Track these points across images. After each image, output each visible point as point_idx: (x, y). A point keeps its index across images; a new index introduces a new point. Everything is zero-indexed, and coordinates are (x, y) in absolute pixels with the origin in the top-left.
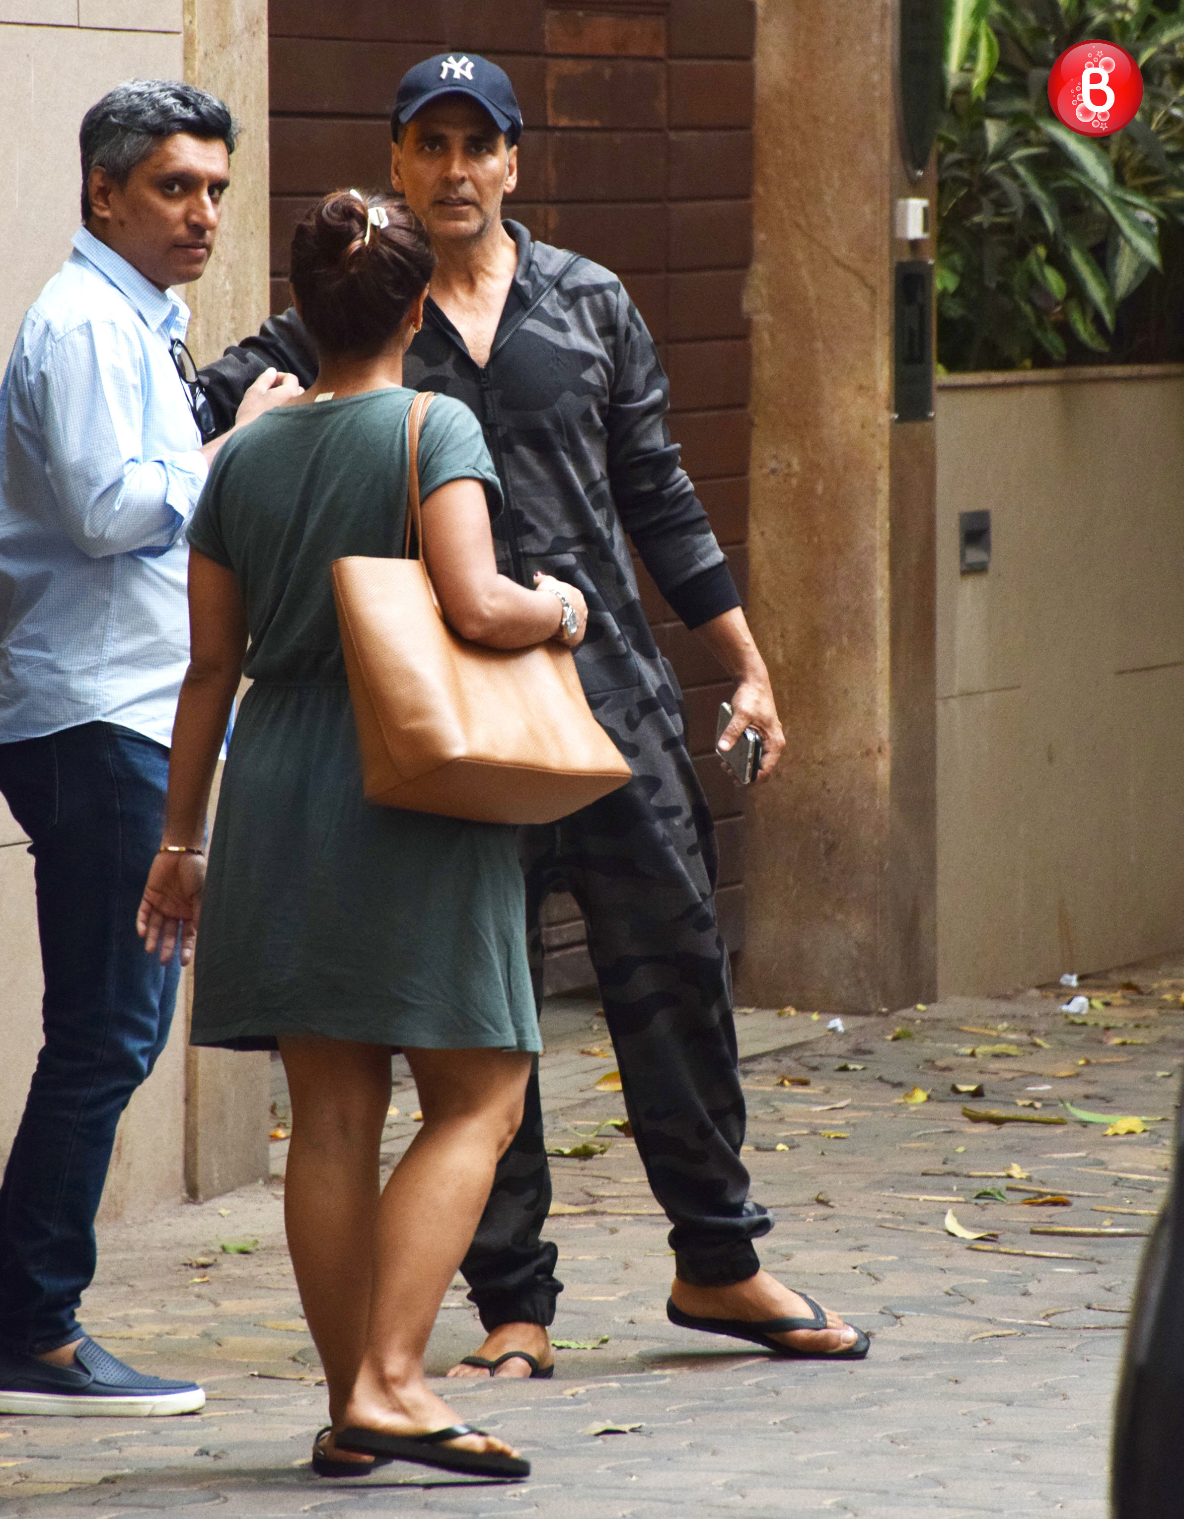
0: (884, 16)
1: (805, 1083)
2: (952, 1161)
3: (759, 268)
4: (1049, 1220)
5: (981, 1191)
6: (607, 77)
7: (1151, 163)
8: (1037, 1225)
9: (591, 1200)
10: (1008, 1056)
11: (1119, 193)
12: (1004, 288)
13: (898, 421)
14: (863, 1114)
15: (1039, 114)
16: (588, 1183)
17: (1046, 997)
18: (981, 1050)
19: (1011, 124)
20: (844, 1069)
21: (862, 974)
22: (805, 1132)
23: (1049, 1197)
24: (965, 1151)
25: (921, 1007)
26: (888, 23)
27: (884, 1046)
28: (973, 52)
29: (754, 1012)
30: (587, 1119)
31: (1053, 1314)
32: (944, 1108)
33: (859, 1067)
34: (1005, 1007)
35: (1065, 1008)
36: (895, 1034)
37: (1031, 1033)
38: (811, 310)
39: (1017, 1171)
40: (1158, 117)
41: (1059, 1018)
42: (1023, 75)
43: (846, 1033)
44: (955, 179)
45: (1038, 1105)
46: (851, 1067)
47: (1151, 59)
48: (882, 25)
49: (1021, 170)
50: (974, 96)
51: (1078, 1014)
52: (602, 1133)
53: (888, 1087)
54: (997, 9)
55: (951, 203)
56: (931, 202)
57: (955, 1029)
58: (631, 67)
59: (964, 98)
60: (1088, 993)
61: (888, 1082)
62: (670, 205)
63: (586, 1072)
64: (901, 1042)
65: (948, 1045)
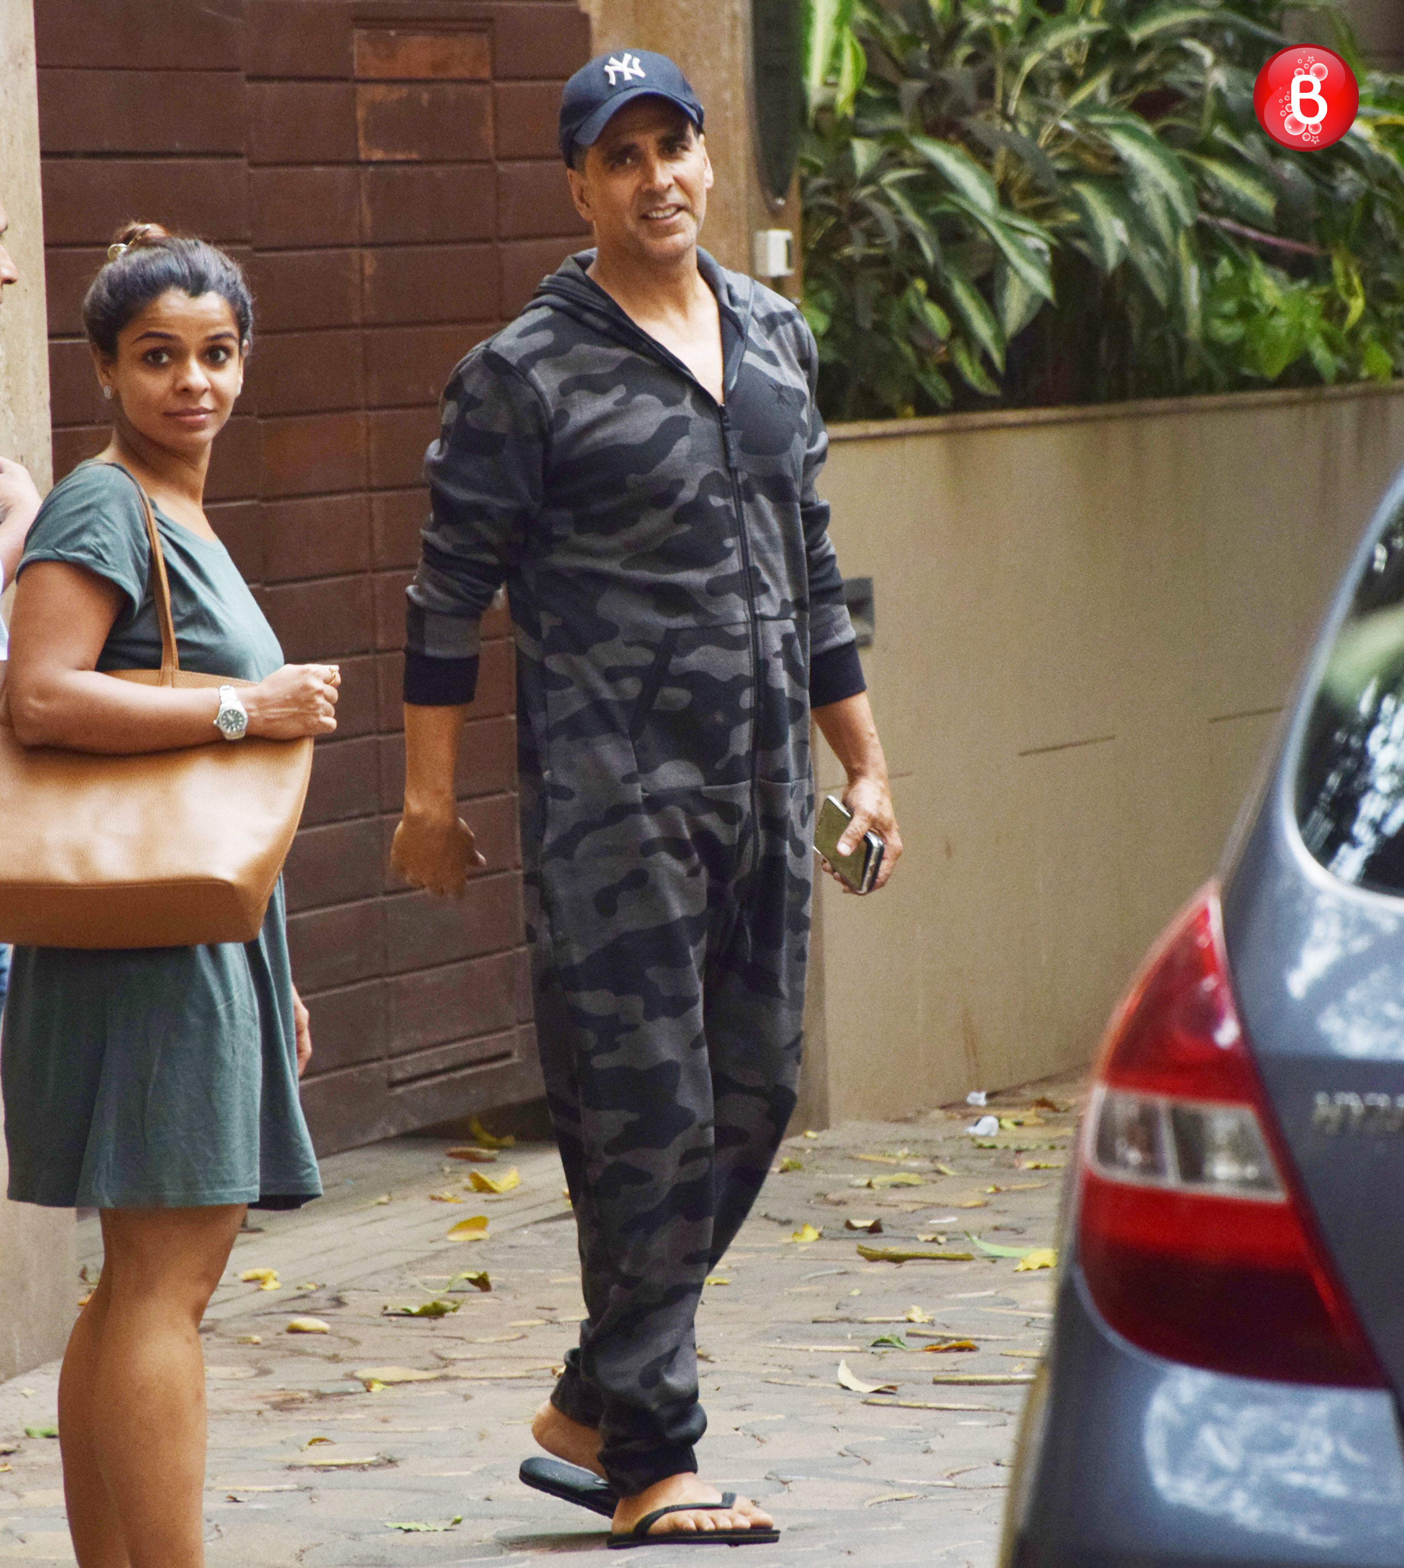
0: (733, 27)
2: (846, 1305)
5: (879, 1339)
6: (425, 104)
7: (1042, 183)
8: (942, 1373)
9: (442, 1363)
10: (910, 1185)
11: (1005, 217)
12: (881, 328)
14: (746, 1256)
15: (913, 132)
16: (439, 1345)
17: (951, 1118)
18: (880, 1179)
19: (883, 144)
23: (953, 1343)
24: (860, 1295)
25: (811, 1134)
26: (739, 32)
28: (837, 63)
30: (437, 1273)
31: (959, 1473)
32: (837, 1246)
34: (905, 1132)
35: (972, 1130)
36: (781, 1166)
37: (934, 1159)
39: (917, 1314)
40: (1046, 131)
41: (963, 1142)
42: (894, 88)
44: (822, 207)
45: (942, 1239)
47: (1036, 67)
48: (733, 37)
49: (895, 195)
50: (840, 114)
51: (987, 1136)
52: (454, 1288)
53: (774, 1226)
54: (861, 14)
55: (818, 235)
56: (794, 234)
57: (851, 1158)
58: (451, 91)
59: (828, 115)
60: (997, 1113)
61: (774, 1220)
62: (501, 246)
63: (436, 1220)
64: (788, 1174)
65: (842, 1176)
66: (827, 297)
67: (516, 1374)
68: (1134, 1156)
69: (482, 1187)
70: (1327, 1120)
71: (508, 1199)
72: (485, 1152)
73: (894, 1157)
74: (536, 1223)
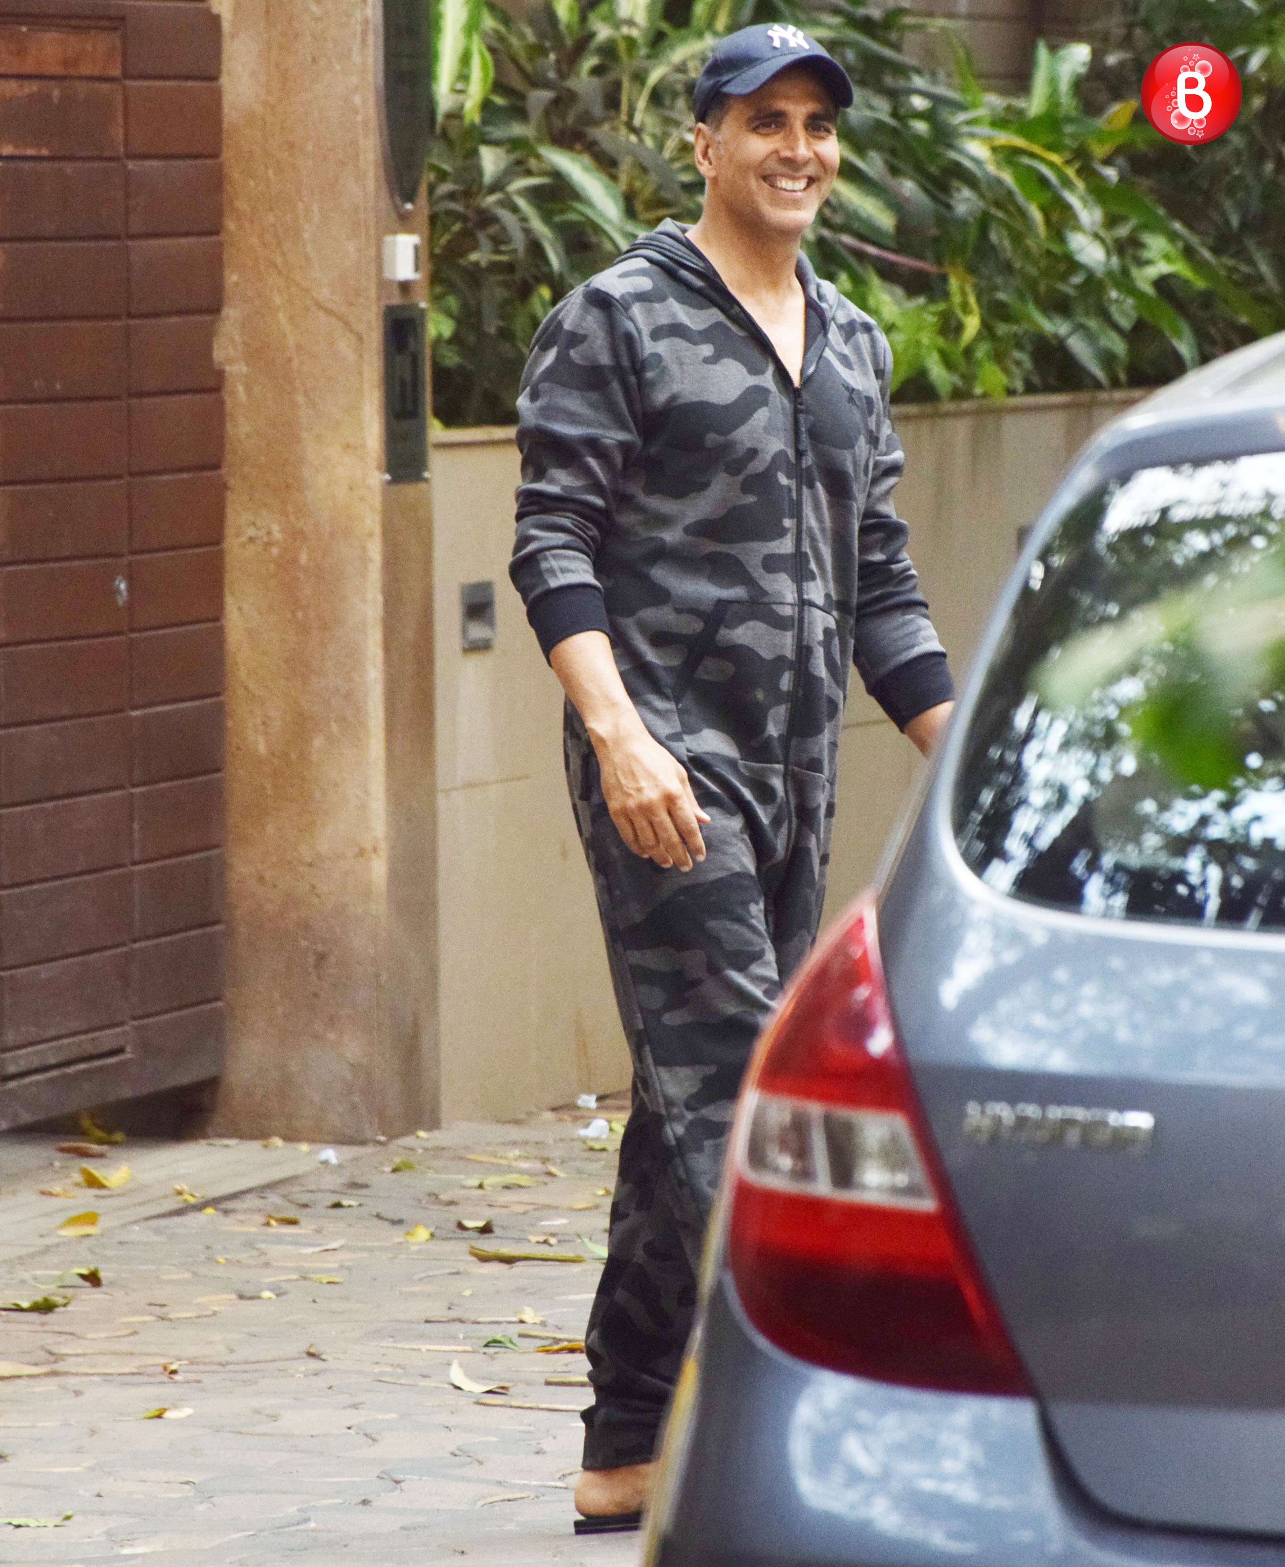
0: (365, 32)
1: (293, 1222)
2: (458, 1305)
3: (231, 314)
4: (566, 1369)
5: (490, 1339)
6: (56, 100)
7: (666, 195)
8: (554, 1375)
9: (52, 1358)
10: (520, 1187)
11: (630, 227)
12: (506, 334)
13: (389, 483)
14: (358, 1255)
15: (540, 140)
16: (49, 1340)
17: (561, 1120)
18: (491, 1180)
19: (509, 151)
20: (338, 1205)
21: (356, 1099)
22: (294, 1277)
23: (565, 1344)
24: (472, 1295)
25: (422, 1134)
26: (371, 39)
27: (382, 1179)
28: (466, 71)
29: (237, 1144)
30: (47, 1268)
31: (570, 1474)
32: (448, 1247)
33: (353, 1203)
34: (515, 1133)
35: (583, 1132)
36: (395, 1166)
37: (545, 1160)
38: (290, 360)
39: (529, 1315)
40: (671, 144)
41: (575, 1144)
42: (522, 97)
43: (340, 1166)
44: (448, 213)
45: (553, 1241)
46: (345, 1203)
47: (662, 80)
48: (364, 41)
49: (522, 203)
50: (467, 121)
51: (597, 1139)
52: (64, 1284)
53: (386, 1224)
54: (489, 22)
55: (444, 240)
56: (422, 238)
57: (462, 1158)
58: (82, 89)
59: (456, 122)
60: (608, 1115)
61: (386, 1220)
62: (130, 243)
63: (46, 1215)
64: (400, 1173)
65: (454, 1177)
66: (452, 302)
67: (126, 1370)
68: (786, 1162)
69: (93, 1182)
70: (978, 1130)
71: (119, 1195)
72: (95, 1148)
73: (505, 1158)
74: (148, 1219)
